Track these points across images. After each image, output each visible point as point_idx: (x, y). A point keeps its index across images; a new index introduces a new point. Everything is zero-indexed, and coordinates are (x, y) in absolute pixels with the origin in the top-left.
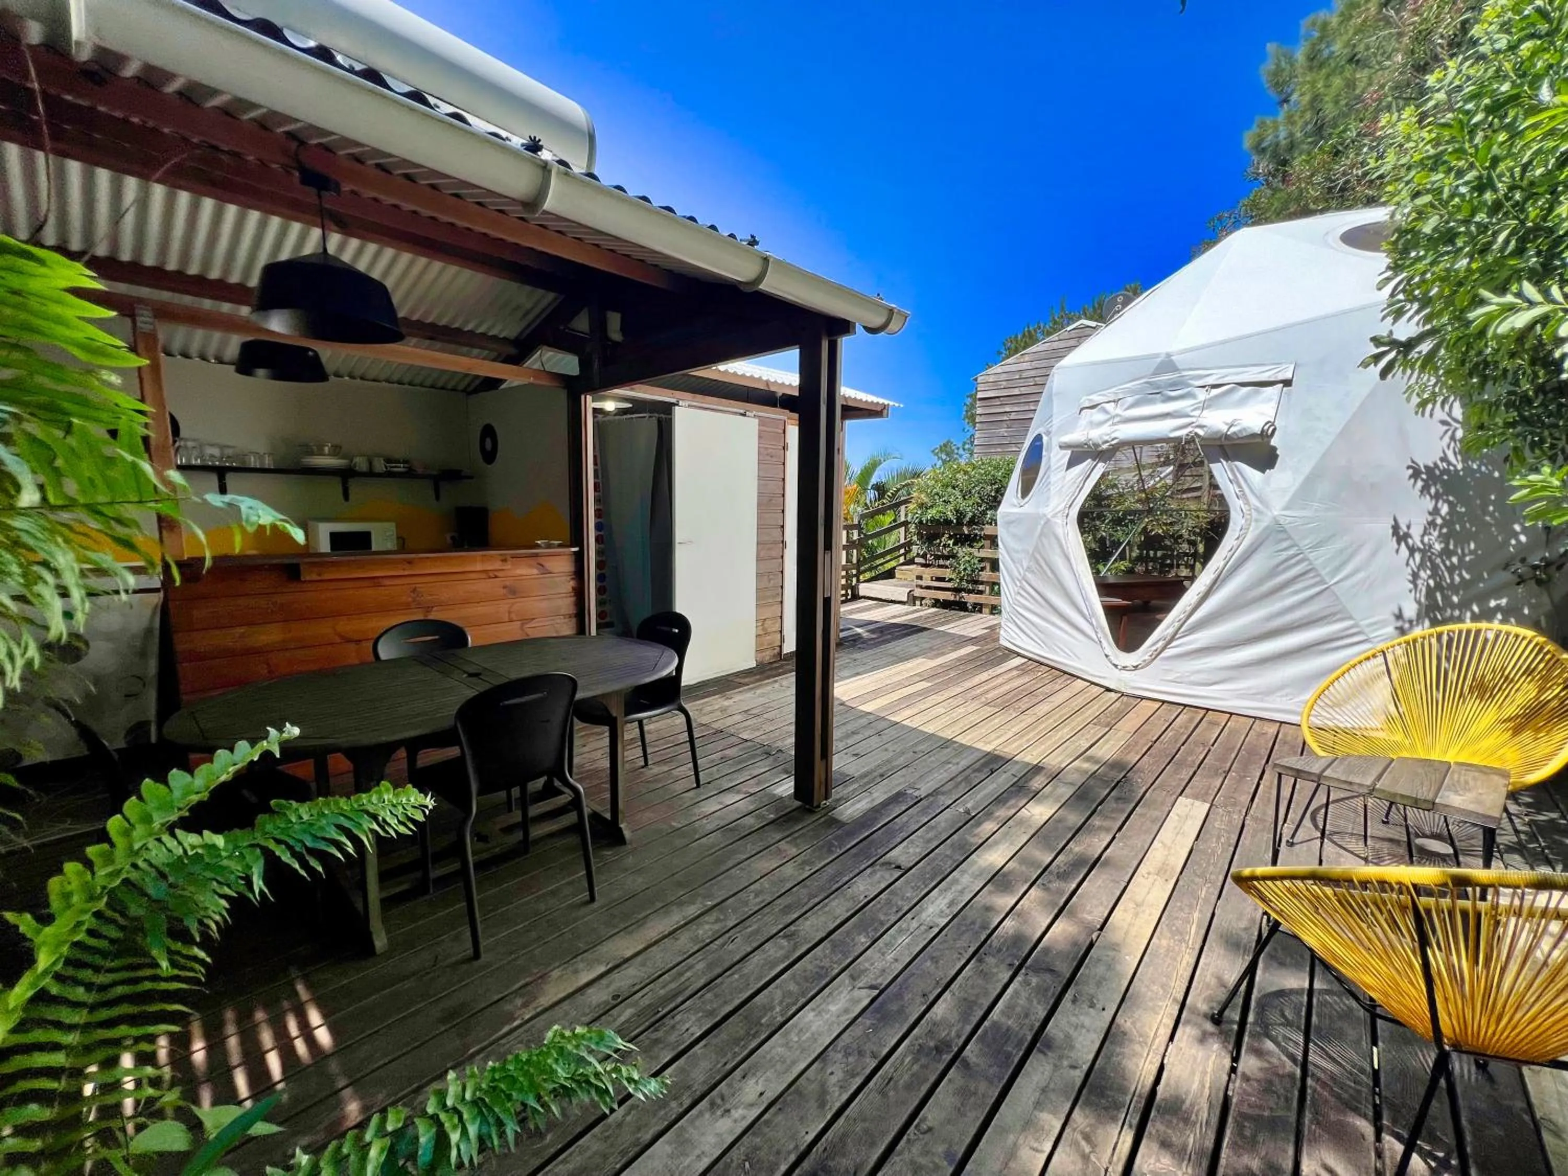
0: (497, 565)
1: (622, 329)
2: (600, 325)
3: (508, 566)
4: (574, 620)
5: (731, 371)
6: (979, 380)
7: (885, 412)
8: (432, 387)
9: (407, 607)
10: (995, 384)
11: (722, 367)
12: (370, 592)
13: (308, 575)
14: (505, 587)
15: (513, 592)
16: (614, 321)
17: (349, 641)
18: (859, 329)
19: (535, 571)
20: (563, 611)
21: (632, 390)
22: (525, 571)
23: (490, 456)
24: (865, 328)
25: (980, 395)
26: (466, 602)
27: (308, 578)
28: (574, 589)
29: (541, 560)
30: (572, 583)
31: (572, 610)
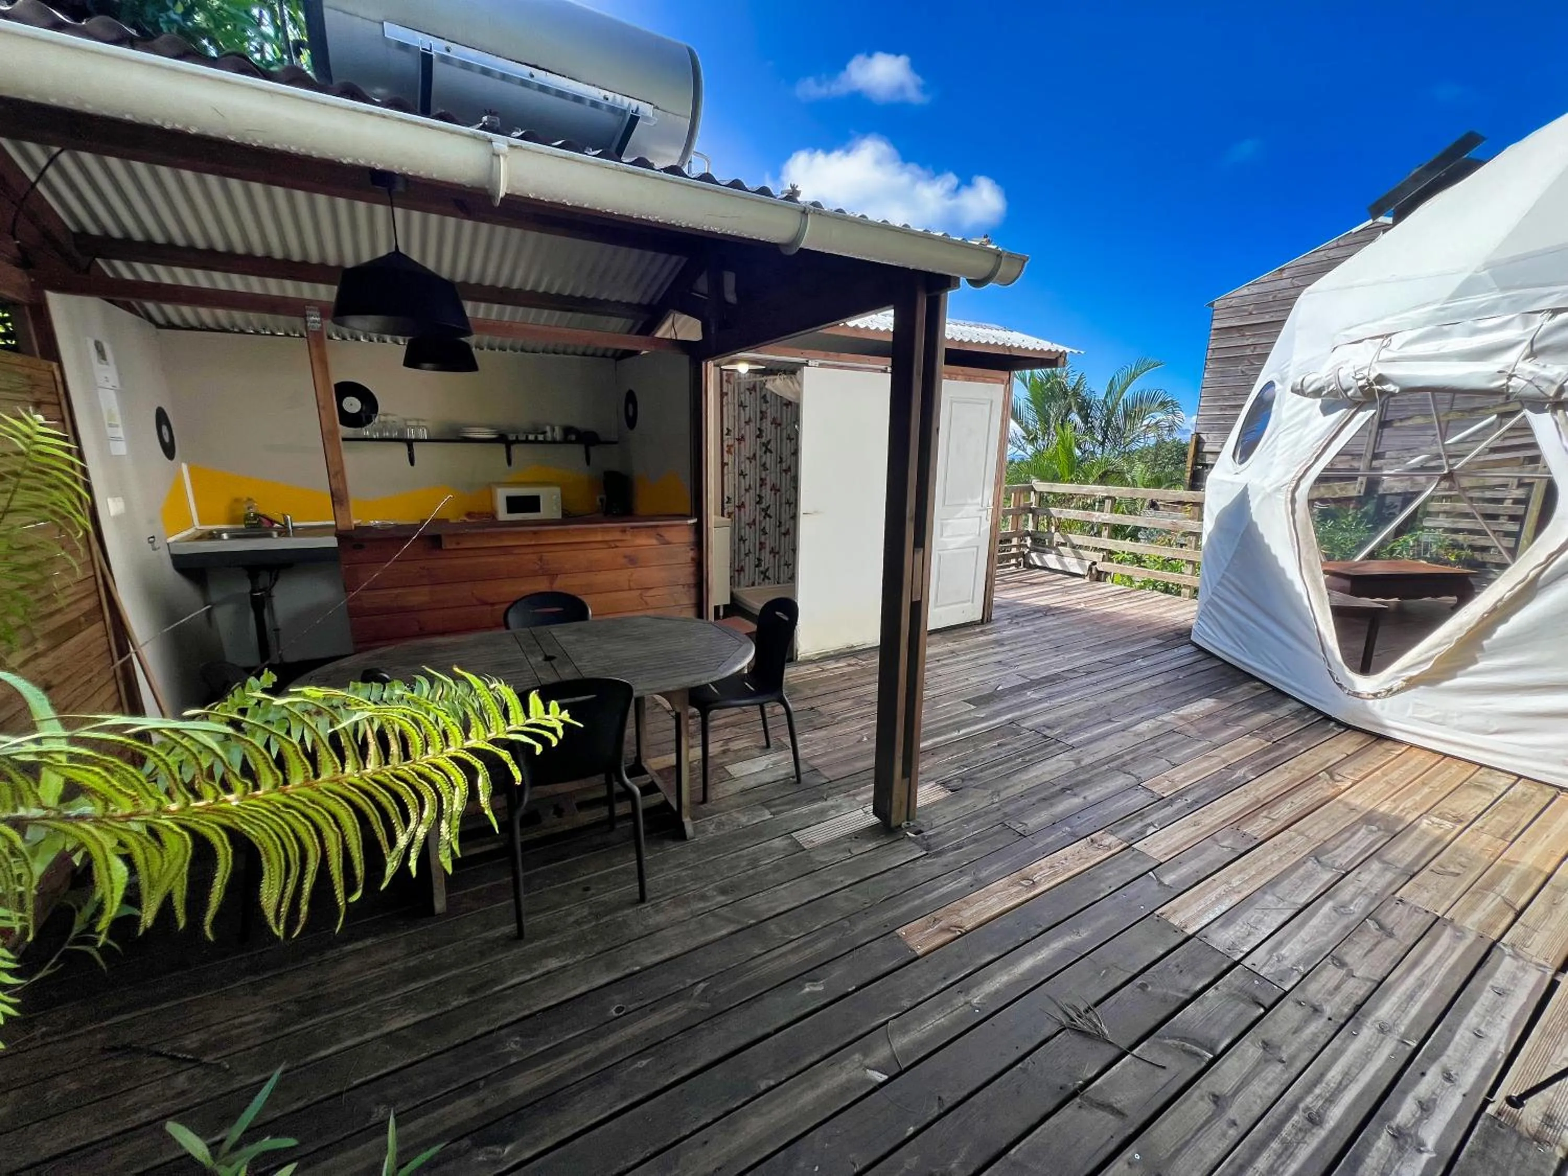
0: (617, 536)
1: (737, 291)
2: (717, 286)
3: (628, 537)
4: (693, 591)
5: (862, 326)
6: (1216, 304)
7: (1061, 360)
8: (584, 354)
9: (534, 574)
10: (1236, 310)
11: (851, 323)
12: (502, 559)
13: (447, 544)
14: (625, 557)
15: (632, 561)
16: (730, 279)
17: (485, 603)
18: (963, 280)
19: (654, 542)
20: (682, 581)
21: (758, 352)
22: (644, 542)
23: (631, 422)
24: (970, 281)
25: (1216, 325)
26: (589, 569)
27: (449, 547)
28: (693, 559)
29: (660, 530)
30: (691, 554)
31: (691, 580)
